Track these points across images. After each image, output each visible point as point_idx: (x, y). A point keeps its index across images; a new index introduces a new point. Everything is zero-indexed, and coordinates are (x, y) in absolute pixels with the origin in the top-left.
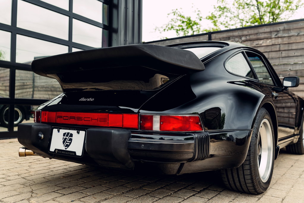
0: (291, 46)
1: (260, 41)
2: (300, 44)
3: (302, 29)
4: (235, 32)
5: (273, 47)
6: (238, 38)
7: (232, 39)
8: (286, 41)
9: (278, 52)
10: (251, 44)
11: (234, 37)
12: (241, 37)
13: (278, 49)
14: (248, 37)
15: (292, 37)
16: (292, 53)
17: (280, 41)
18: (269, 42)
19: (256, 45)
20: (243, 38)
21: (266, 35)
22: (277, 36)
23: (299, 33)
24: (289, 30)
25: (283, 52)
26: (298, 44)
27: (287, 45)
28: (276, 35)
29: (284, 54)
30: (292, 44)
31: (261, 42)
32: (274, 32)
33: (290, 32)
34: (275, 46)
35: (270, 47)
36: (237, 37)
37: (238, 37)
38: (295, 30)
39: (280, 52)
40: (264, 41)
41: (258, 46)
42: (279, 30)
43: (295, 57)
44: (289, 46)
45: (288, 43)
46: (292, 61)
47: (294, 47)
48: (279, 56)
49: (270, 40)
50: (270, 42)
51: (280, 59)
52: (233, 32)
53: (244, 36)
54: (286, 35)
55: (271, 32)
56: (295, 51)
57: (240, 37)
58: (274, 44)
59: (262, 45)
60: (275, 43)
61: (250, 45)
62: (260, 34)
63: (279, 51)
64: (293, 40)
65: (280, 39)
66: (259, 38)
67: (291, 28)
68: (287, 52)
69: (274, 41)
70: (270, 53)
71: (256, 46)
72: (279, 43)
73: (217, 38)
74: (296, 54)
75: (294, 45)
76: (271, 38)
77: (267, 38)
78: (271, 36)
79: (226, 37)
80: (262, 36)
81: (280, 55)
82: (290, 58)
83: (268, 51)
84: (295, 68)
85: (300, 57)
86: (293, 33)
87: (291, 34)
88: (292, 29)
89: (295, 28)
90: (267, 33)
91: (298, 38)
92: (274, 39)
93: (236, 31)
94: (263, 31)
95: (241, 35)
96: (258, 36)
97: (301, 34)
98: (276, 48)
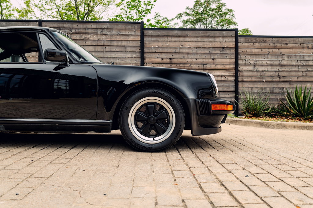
0: (113, 43)
1: (87, 35)
2: (119, 42)
4: (66, 24)
5: (98, 42)
7: (63, 29)
8: (109, 38)
9: (103, 46)
10: (80, 37)
12: (71, 29)
13: (102, 44)
14: (77, 31)
15: (113, 36)
16: (113, 49)
17: (104, 37)
18: (95, 37)
19: (85, 38)
20: (73, 31)
21: (93, 31)
22: (102, 33)
24: (111, 29)
25: (107, 47)
27: (109, 42)
28: (101, 32)
29: (107, 49)
30: (114, 41)
31: (89, 36)
32: (100, 29)
33: (112, 31)
34: (100, 41)
35: (96, 41)
36: (67, 28)
37: (68, 29)
38: (116, 30)
40: (92, 36)
41: (86, 39)
42: (103, 28)
43: (115, 52)
44: (111, 43)
45: (111, 40)
46: (113, 55)
47: (115, 44)
48: (104, 50)
51: (104, 53)
52: (63, 24)
53: (74, 29)
54: (109, 33)
55: (97, 29)
56: (116, 47)
57: (70, 29)
58: (99, 39)
59: (90, 39)
62: (88, 29)
63: (104, 46)
64: (114, 38)
65: (104, 35)
66: (87, 32)
67: (113, 28)
68: (109, 47)
69: (99, 37)
70: (96, 47)
71: (85, 39)
72: (103, 39)
74: (116, 50)
75: (115, 42)
76: (97, 34)
77: (94, 34)
78: (97, 32)
79: (57, 27)
80: (90, 31)
81: (104, 49)
82: (112, 52)
83: (95, 45)
84: (116, 61)
85: (120, 53)
86: (115, 32)
87: (113, 33)
89: (116, 28)
90: (94, 29)
91: (118, 37)
92: (99, 35)
94: (91, 27)
95: (71, 27)
96: (86, 30)
97: (120, 34)
98: (101, 43)
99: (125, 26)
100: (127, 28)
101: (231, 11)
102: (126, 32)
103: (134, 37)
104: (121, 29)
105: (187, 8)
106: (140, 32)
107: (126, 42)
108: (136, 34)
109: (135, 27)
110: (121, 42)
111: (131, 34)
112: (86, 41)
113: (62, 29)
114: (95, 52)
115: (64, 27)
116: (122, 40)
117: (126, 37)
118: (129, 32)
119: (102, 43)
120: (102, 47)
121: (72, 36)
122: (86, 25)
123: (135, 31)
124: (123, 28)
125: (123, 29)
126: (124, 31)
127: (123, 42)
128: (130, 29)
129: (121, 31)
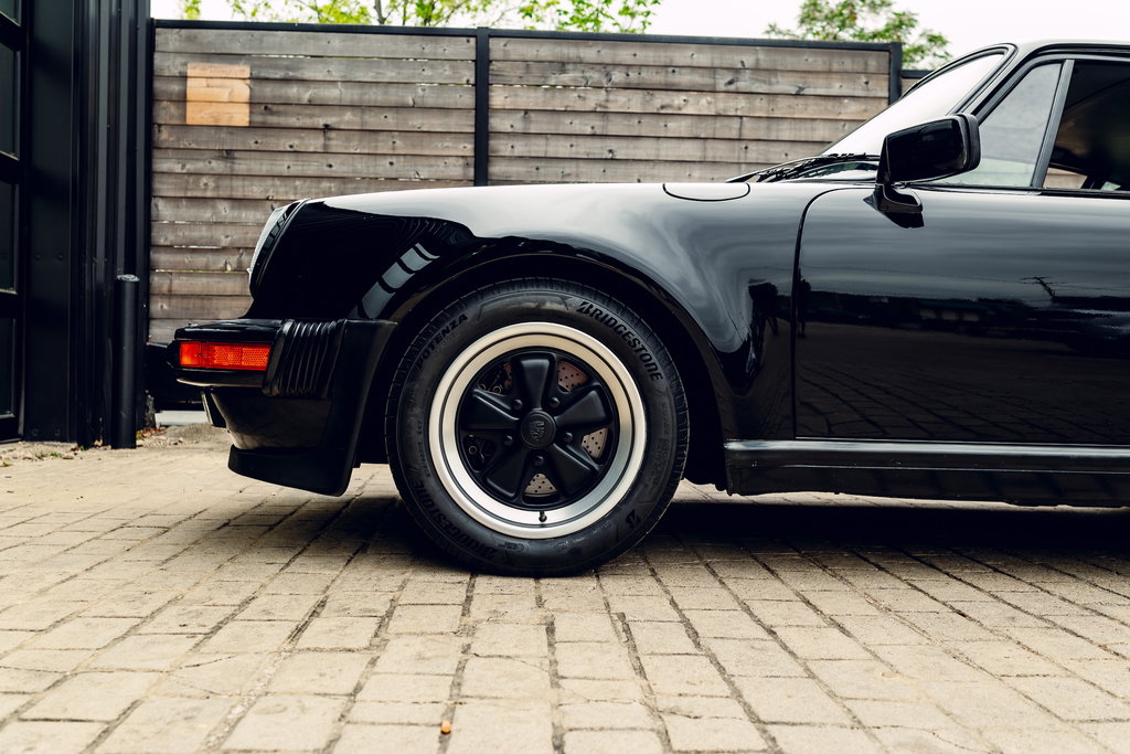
0: (778, 130)
1: (674, 93)
3: (811, 76)
4: (589, 46)
5: (719, 123)
6: (599, 71)
7: (574, 70)
8: (761, 109)
9: (736, 143)
10: (645, 103)
11: (579, 66)
12: (609, 68)
13: (734, 134)
14: (633, 75)
15: (779, 99)
16: (777, 154)
17: (740, 105)
18: (703, 104)
19: (663, 107)
20: (617, 76)
21: (698, 78)
22: (732, 87)
23: (801, 89)
24: (773, 71)
25: (752, 146)
26: (798, 125)
27: (763, 124)
28: (730, 83)
29: (754, 153)
30: (781, 122)
31: (678, 99)
32: (725, 72)
33: (773, 80)
34: (726, 122)
35: (710, 121)
36: (592, 65)
37: (598, 67)
38: (790, 74)
39: (743, 145)
40: (692, 97)
41: (670, 111)
42: (740, 66)
44: (769, 129)
45: (768, 118)
47: (786, 132)
48: (739, 158)
49: (709, 98)
50: (709, 103)
51: (739, 169)
52: (576, 46)
53: (619, 69)
54: (764, 88)
55: (713, 69)
56: (788, 145)
57: (606, 68)
58: (722, 113)
59: (683, 111)
60: (724, 110)
61: (643, 104)
62: (677, 70)
63: (739, 140)
64: (782, 108)
65: (741, 97)
66: (674, 84)
67: (779, 68)
68: (762, 146)
69: (722, 104)
70: (710, 144)
71: (663, 111)
72: (739, 113)
73: (512, 57)
75: (785, 125)
76: (714, 92)
77: (701, 90)
78: (715, 85)
79: (550, 58)
80: (684, 78)
81: (742, 155)
83: (702, 136)
86: (785, 84)
87: (776, 89)
88: (782, 71)
89: (790, 67)
90: (700, 71)
91: (798, 103)
92: (722, 95)
93: (590, 43)
94: (687, 62)
95: (608, 60)
96: (670, 75)
97: (806, 92)
98: (730, 129)
99: (826, 58)
100: (835, 67)
101: (934, 39)
102: (829, 87)
103: (864, 107)
104: (809, 72)
105: (769, 29)
106: (885, 84)
107: (829, 125)
108: (872, 94)
109: (866, 64)
110: (808, 125)
111: (850, 93)
112: (669, 119)
113: (570, 67)
114: (702, 166)
115: (579, 62)
116: (812, 119)
117: (830, 104)
118: (845, 85)
119: (732, 129)
120: (732, 143)
121: (612, 97)
122: (669, 54)
123: (867, 83)
124: (819, 69)
125: (817, 72)
126: (821, 81)
127: (816, 124)
128: (846, 72)
129: (811, 79)
